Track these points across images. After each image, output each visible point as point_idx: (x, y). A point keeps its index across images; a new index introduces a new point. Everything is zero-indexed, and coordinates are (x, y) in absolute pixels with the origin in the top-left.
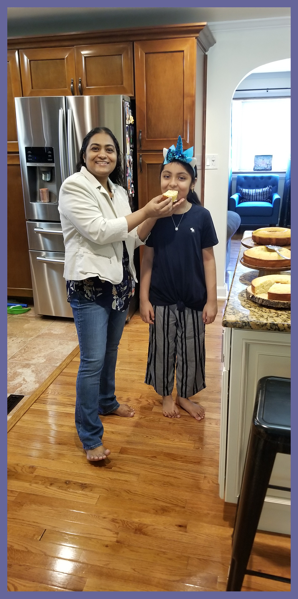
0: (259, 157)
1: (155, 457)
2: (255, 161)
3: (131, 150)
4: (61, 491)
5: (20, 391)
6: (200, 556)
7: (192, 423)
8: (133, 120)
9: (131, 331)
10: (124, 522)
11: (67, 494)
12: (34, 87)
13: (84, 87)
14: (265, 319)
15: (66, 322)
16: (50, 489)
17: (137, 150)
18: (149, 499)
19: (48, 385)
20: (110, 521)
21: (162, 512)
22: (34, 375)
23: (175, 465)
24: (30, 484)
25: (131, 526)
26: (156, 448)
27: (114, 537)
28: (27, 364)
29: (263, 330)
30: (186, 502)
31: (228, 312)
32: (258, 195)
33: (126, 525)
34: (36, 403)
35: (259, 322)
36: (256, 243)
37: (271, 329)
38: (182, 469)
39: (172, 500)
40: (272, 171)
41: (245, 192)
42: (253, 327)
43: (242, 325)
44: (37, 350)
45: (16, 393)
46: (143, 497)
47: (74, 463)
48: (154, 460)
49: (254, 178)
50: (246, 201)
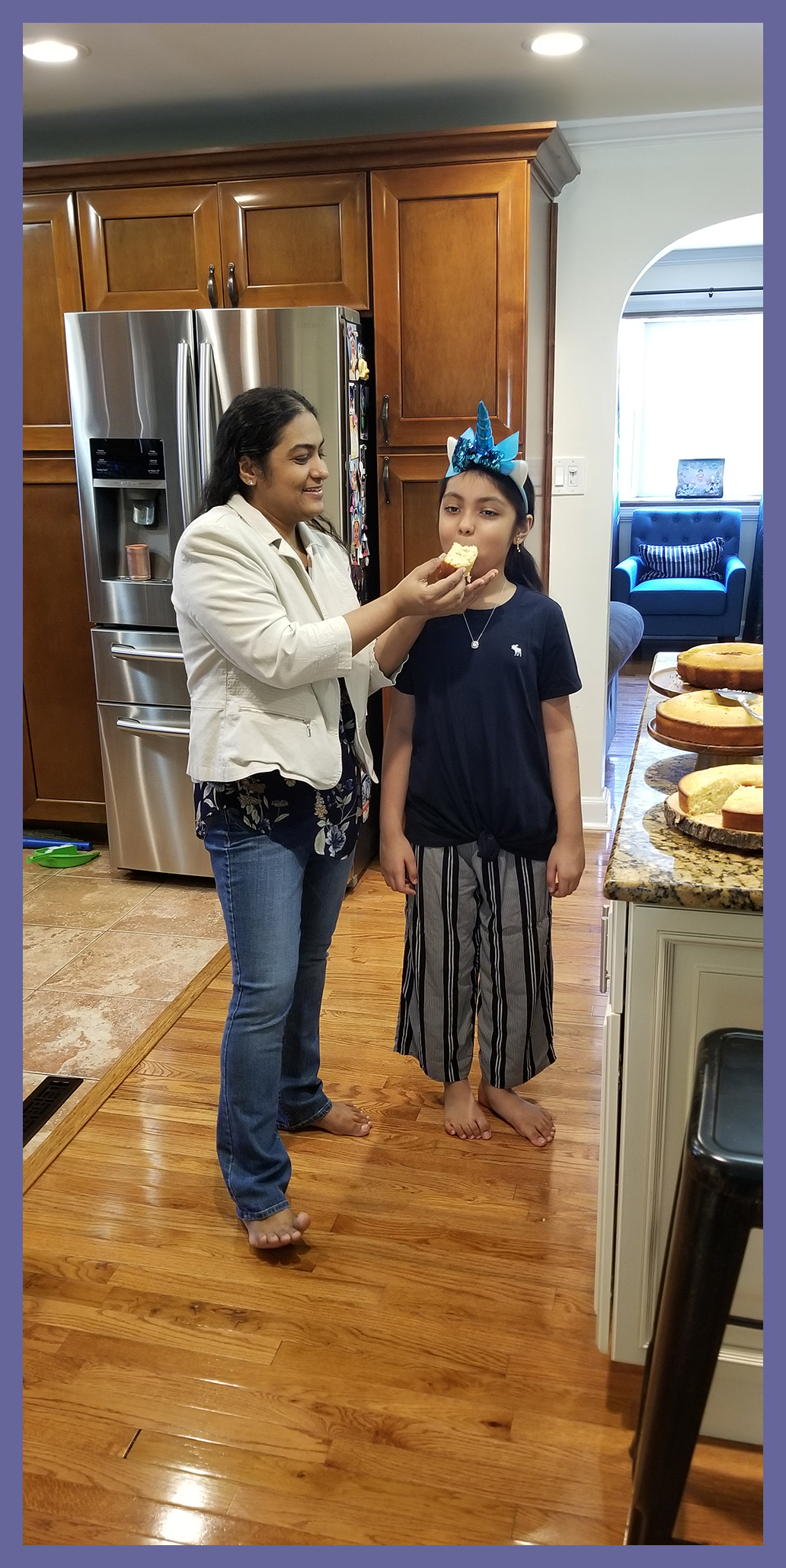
0: (689, 464)
1: (426, 1242)
2: (680, 474)
3: (361, 446)
4: (180, 1329)
5: (73, 1066)
6: (546, 1503)
7: (522, 1154)
8: (368, 371)
9: (359, 911)
10: (346, 1412)
11: (195, 1336)
12: (112, 289)
13: (241, 287)
14: (717, 880)
15: (192, 888)
16: (151, 1323)
17: (378, 446)
18: (411, 1352)
19: (146, 1052)
20: (309, 1409)
21: (446, 1387)
22: (109, 1025)
23: (477, 1264)
24: (97, 1311)
25: (363, 1422)
26: (427, 1217)
27: (320, 1452)
28: (91, 998)
29: (712, 908)
30: (508, 1360)
31: (619, 862)
32: (688, 562)
33: (351, 1422)
34: (114, 1097)
35: (700, 888)
36: (687, 683)
37: (732, 906)
38: (496, 1275)
39: (472, 1356)
40: (724, 499)
41: (655, 552)
42: (683, 899)
43: (656, 894)
44: (116, 960)
45: (63, 1072)
46: (394, 1346)
47: (214, 1255)
48: (422, 1250)
49: (677, 517)
50: (656, 578)
